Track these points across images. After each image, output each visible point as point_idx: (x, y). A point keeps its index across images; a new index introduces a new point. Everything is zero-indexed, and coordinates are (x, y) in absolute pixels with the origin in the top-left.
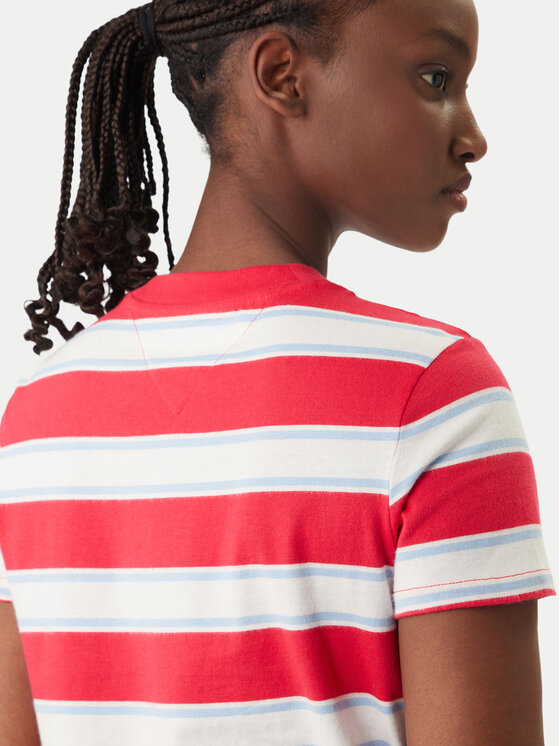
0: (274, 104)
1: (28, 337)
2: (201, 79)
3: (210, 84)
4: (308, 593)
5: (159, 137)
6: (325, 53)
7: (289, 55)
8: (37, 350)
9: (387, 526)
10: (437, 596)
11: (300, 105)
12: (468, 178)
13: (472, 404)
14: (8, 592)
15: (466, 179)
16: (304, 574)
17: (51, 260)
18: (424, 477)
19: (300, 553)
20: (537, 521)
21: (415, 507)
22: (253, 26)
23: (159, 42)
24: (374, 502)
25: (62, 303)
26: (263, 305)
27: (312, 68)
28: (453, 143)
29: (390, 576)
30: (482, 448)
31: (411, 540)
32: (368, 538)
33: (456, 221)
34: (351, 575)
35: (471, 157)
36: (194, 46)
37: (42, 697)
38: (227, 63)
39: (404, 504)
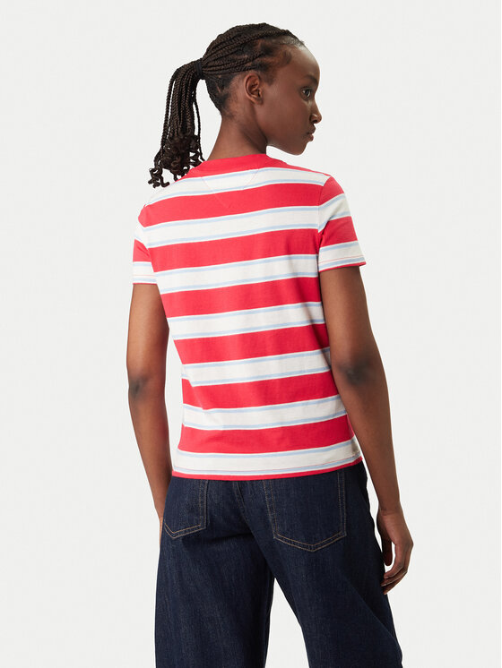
0: (252, 99)
1: (150, 182)
2: (222, 87)
3: (225, 91)
4: (291, 265)
5: (197, 109)
6: (270, 81)
7: (258, 81)
8: (154, 187)
9: (317, 240)
10: (336, 263)
11: (261, 100)
12: (315, 129)
13: (337, 199)
14: (154, 280)
15: (313, 130)
16: (290, 259)
17: (159, 153)
18: (328, 223)
19: (289, 251)
20: (356, 239)
21: (326, 233)
22: (244, 70)
23: (203, 73)
24: (313, 232)
25: (164, 170)
26: (259, 168)
27: (265, 86)
28: (311, 117)
29: (317, 258)
30: (342, 214)
31: (326, 244)
32: (311, 244)
33: (309, 144)
34: (306, 258)
35: (316, 122)
36: (220, 76)
37: (170, 317)
38: (234, 83)
39: (323, 232)
